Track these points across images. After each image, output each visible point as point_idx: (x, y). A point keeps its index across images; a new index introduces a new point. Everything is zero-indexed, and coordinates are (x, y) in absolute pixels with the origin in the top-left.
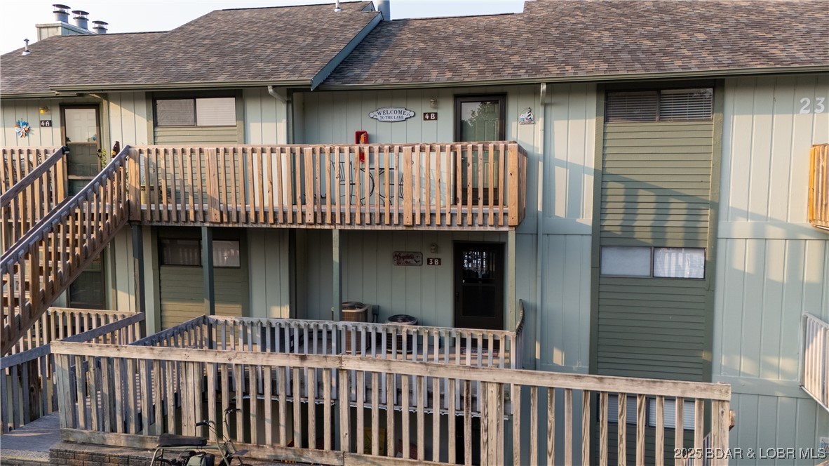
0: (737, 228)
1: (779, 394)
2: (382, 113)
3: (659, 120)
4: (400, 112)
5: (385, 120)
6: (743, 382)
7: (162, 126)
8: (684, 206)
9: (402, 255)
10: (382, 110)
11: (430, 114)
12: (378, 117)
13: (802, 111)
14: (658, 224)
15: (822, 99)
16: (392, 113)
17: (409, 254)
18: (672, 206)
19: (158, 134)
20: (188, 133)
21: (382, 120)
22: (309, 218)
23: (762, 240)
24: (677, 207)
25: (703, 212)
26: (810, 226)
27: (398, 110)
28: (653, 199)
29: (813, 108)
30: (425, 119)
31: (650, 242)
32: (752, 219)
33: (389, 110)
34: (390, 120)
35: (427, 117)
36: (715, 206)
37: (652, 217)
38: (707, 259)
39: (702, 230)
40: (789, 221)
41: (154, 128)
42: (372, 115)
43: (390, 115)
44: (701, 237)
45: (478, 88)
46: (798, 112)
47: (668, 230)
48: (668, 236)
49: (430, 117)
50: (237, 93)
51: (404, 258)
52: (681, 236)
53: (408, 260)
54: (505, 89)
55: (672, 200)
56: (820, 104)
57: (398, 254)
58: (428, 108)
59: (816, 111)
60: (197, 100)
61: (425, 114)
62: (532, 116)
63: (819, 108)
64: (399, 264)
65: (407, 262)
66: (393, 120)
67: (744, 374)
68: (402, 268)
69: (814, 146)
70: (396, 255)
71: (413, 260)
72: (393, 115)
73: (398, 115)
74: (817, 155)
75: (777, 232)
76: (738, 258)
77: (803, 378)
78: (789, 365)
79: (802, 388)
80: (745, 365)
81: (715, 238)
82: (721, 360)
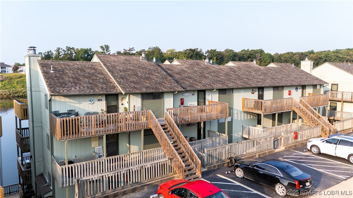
0: (235, 112)
1: (240, 139)
3: (226, 94)
6: (236, 138)
7: (144, 100)
10: (185, 93)
21: (185, 96)
23: (237, 113)
25: (231, 110)
26: (242, 111)
27: (188, 93)
40: (240, 110)
41: (142, 101)
42: (183, 95)
44: (231, 114)
49: (193, 95)
58: (193, 93)
59: (243, 92)
62: (209, 94)
66: (187, 95)
68: (188, 127)
69: (243, 98)
71: (190, 125)
74: (244, 100)
75: (239, 112)
76: (235, 117)
77: (242, 135)
78: (241, 133)
79: (242, 137)
80: (236, 135)
81: (233, 114)
82: (233, 135)
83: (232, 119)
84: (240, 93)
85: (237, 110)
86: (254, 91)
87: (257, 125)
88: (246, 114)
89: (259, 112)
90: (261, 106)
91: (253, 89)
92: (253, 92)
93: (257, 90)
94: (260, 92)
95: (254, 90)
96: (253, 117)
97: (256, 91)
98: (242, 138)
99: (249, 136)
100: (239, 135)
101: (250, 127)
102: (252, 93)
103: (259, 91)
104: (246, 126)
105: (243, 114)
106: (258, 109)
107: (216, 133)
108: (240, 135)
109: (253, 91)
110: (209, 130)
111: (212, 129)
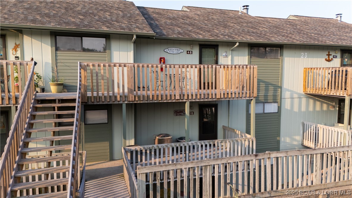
0: (286, 95)
1: (296, 148)
2: (170, 50)
3: (266, 58)
4: (178, 50)
5: (171, 53)
6: (288, 145)
7: (60, 50)
8: (273, 88)
9: (178, 111)
10: (170, 49)
11: (189, 51)
12: (168, 52)
13: (302, 57)
14: (266, 94)
15: (306, 54)
16: (174, 50)
17: (181, 111)
18: (270, 88)
19: (58, 55)
20: (78, 55)
21: (170, 53)
22: (178, 97)
23: (292, 98)
24: (271, 88)
25: (278, 90)
26: (303, 93)
27: (177, 49)
28: (264, 86)
29: (304, 56)
30: (187, 53)
31: (263, 101)
32: (290, 92)
33: (173, 49)
34: (173, 53)
35: (188, 53)
36: (281, 88)
37: (264, 92)
38: (279, 106)
39: (277, 96)
40: (298, 92)
41: (55, 51)
42: (165, 50)
43: (173, 51)
44: (277, 98)
45: (214, 42)
46: (301, 57)
47: (269, 96)
48: (269, 98)
49: (189, 53)
50: (107, 36)
51: (179, 112)
52: (272, 98)
53: (181, 113)
54: (218, 43)
55: (270, 86)
56: (306, 55)
57: (176, 111)
58: (189, 49)
59: (305, 57)
60: (83, 38)
61: (187, 51)
62: (227, 54)
63: (306, 56)
64: (177, 115)
65: (180, 114)
66: (174, 53)
67: (288, 143)
68: (178, 117)
69: (305, 68)
70: (175, 112)
71: (183, 113)
72: (174, 51)
73: (177, 51)
74: (307, 71)
75: (295, 96)
76: (287, 104)
77: (303, 141)
78: (299, 138)
79: (302, 145)
80: (288, 140)
81: (281, 98)
82: (282, 139)
83: (279, 108)
84: (300, 57)
85: (292, 92)
86: (331, 57)
87: (336, 124)
88: (311, 101)
89: (340, 93)
90: (344, 81)
91: (329, 52)
92: (329, 57)
93: (339, 55)
94: (346, 60)
95: (333, 53)
96: (328, 107)
97: (335, 57)
98: (301, 147)
99: (315, 144)
100: (295, 140)
101: (319, 125)
102: (326, 60)
103: (342, 57)
104: (310, 123)
105: (304, 100)
106: (336, 87)
107: (236, 133)
108: (298, 141)
109: (329, 55)
110: (227, 125)
111: (233, 125)
